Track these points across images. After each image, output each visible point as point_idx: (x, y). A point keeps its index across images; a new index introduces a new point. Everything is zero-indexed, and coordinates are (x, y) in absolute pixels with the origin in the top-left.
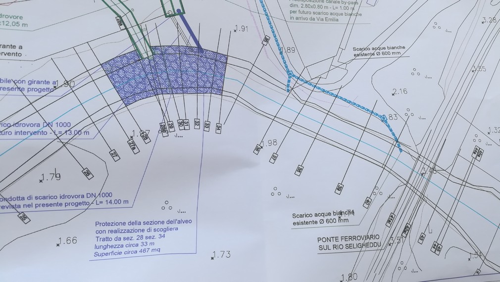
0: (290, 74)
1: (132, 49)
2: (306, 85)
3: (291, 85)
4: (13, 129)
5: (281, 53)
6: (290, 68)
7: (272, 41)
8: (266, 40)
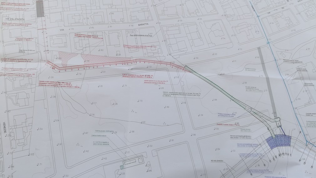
0: (307, 141)
1: (271, 136)
2: (311, 144)
3: (307, 144)
4: (252, 155)
5: (304, 136)
6: (307, 139)
7: (302, 132)
8: (300, 132)
